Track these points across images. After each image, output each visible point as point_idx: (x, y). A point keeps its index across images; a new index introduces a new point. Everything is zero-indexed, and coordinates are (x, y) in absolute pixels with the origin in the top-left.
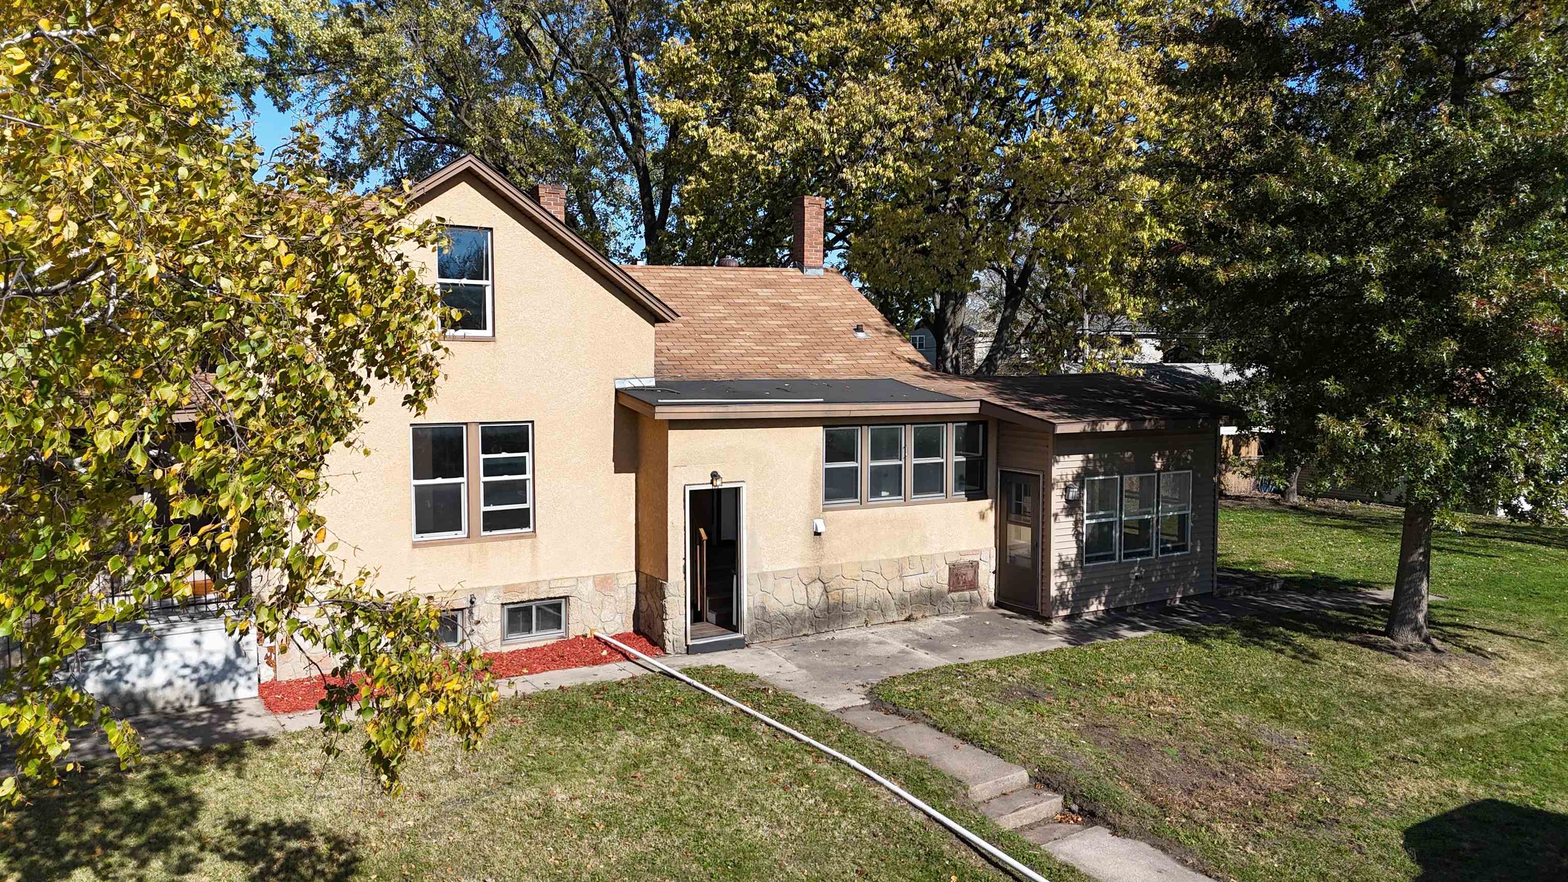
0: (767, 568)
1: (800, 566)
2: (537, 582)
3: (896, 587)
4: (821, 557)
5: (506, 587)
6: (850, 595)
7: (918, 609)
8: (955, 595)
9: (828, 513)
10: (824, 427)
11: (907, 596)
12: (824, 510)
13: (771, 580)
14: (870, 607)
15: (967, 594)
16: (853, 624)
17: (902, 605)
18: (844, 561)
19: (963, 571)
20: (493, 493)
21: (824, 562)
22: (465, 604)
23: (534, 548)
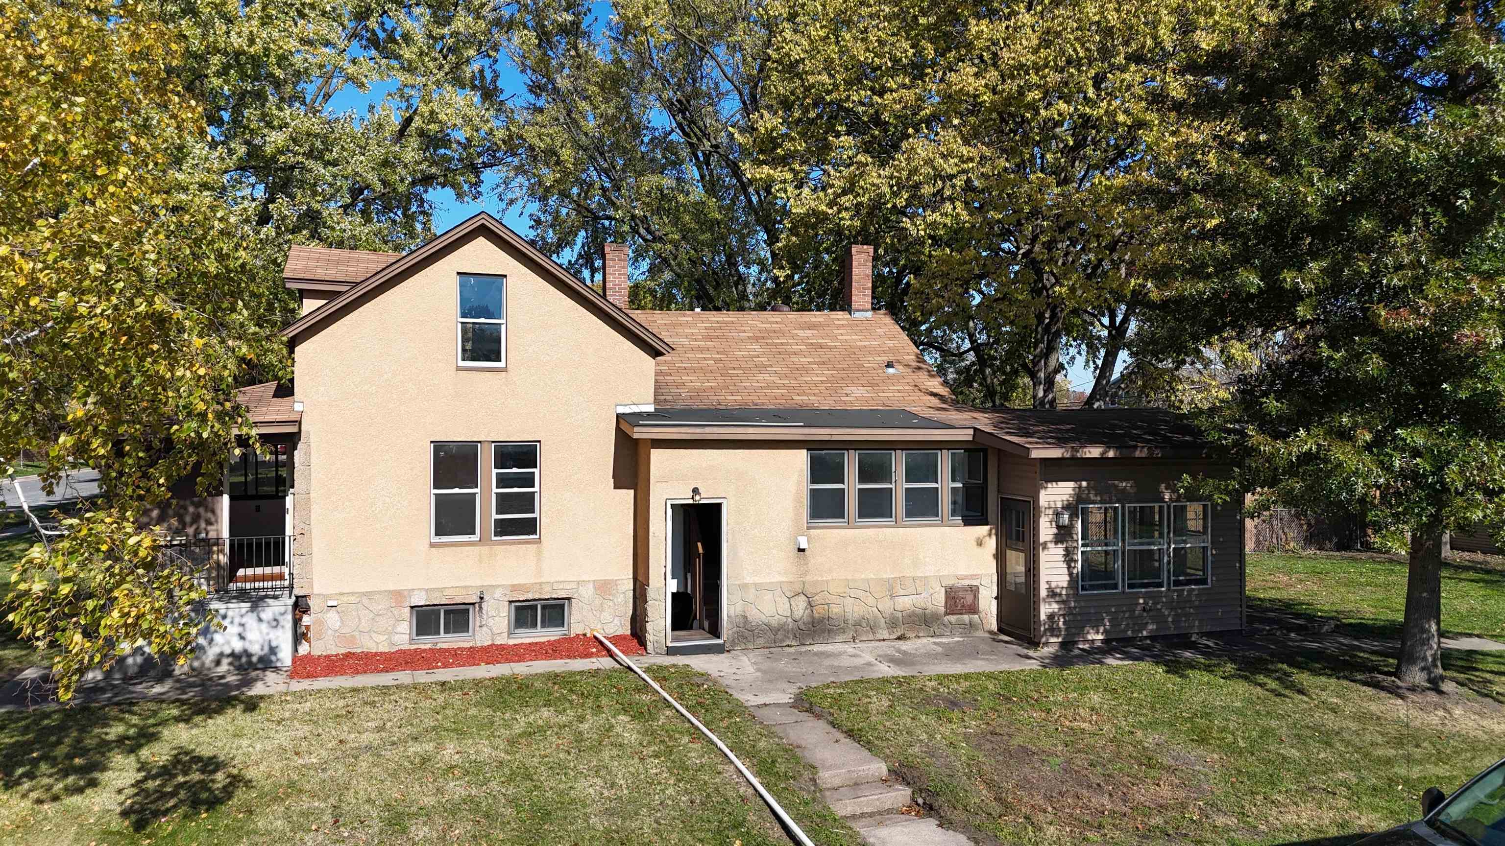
0: (749, 580)
1: (784, 579)
2: (541, 584)
3: (886, 606)
4: (806, 573)
5: (513, 586)
6: (835, 610)
7: (912, 629)
8: (953, 618)
9: (812, 532)
10: (808, 450)
11: (899, 615)
12: (808, 528)
13: (753, 590)
14: (858, 624)
15: (966, 618)
16: (839, 638)
17: (893, 624)
18: (830, 578)
19: (961, 594)
20: (504, 503)
21: (808, 578)
22: (475, 599)
23: (539, 553)
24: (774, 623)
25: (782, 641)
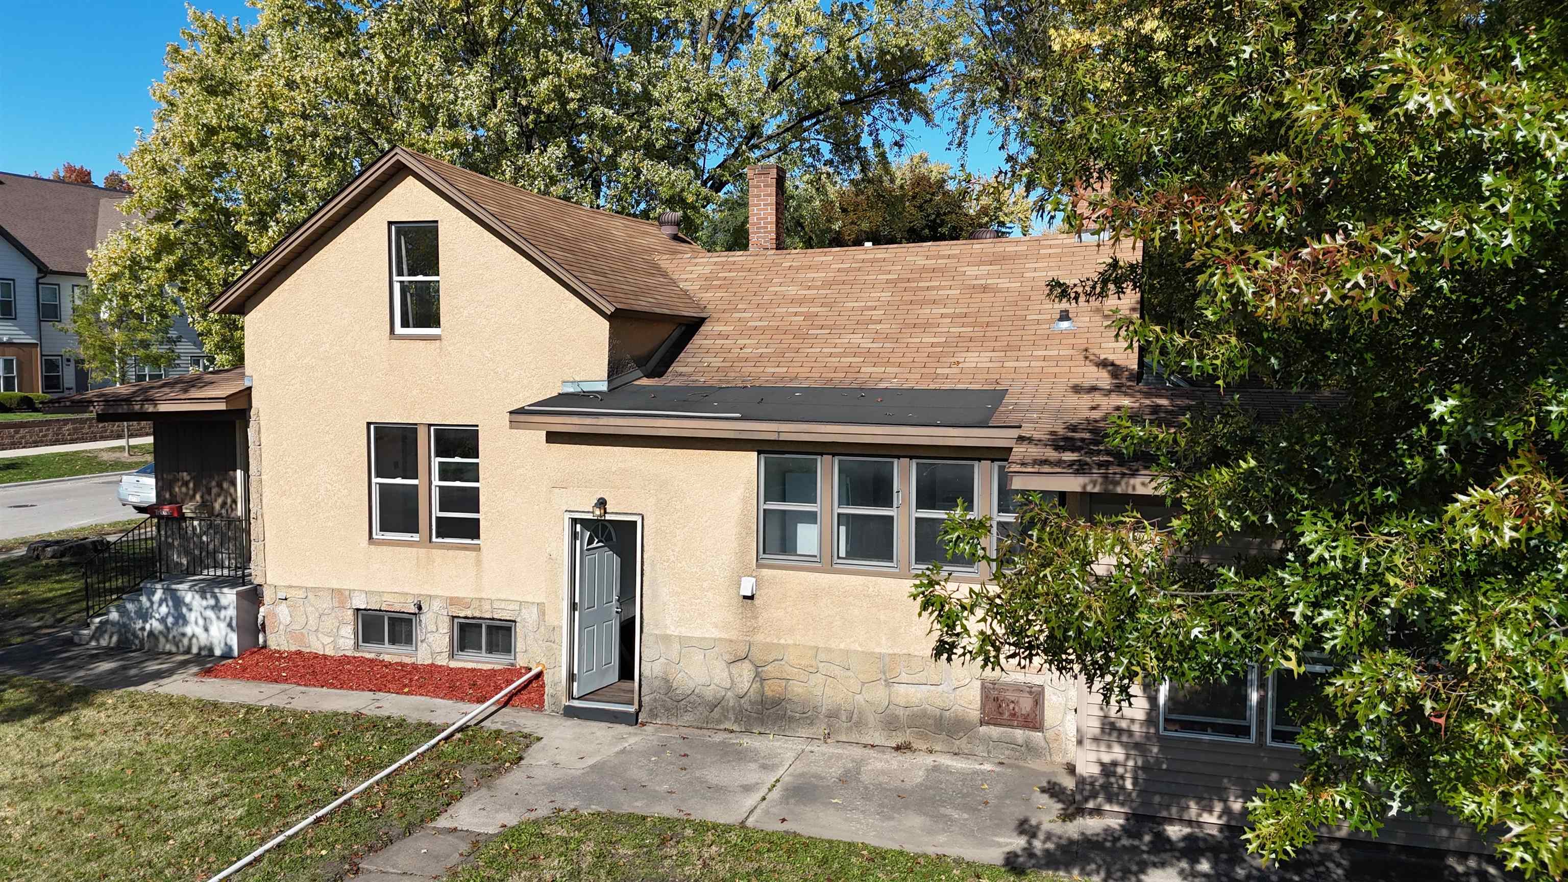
0: (672, 631)
1: (724, 635)
2: (481, 599)
3: (878, 695)
4: (754, 630)
5: (451, 598)
6: (797, 689)
7: (923, 736)
8: (994, 731)
9: (765, 572)
10: (759, 453)
11: (900, 712)
12: (759, 566)
13: (676, 646)
14: (833, 715)
15: (1019, 734)
16: (804, 732)
17: (891, 723)
18: (791, 642)
19: (1010, 696)
20: (449, 499)
21: (760, 638)
23: (479, 562)
24: (709, 693)
25: (719, 722)
